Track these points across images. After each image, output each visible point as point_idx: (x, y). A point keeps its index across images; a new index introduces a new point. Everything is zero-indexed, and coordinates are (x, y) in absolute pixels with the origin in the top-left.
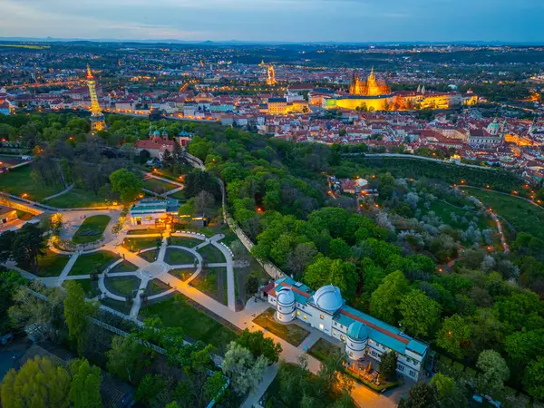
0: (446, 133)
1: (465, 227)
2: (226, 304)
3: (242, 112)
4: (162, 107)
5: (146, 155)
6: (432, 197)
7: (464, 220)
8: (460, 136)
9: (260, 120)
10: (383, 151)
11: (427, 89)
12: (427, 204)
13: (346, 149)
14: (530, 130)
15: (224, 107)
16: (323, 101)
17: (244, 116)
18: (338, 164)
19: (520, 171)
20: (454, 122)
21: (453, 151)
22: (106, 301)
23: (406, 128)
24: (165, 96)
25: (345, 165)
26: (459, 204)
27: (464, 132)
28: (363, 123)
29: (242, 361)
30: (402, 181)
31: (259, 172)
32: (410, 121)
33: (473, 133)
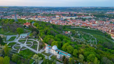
0: (88, 23)
1: (89, 40)
2: (36, 50)
3: (47, 19)
4: (31, 19)
5: (25, 26)
6: (83, 35)
7: (89, 39)
8: (90, 24)
9: (51, 21)
10: (74, 26)
11: (84, 15)
12: (82, 36)
13: (67, 26)
14: (104, 23)
15: (43, 19)
16: (64, 17)
17: (47, 20)
18: (65, 29)
19: (102, 30)
20: (90, 21)
21: (89, 27)
22: (14, 50)
23: (80, 22)
24: (31, 17)
25: (66, 29)
26: (88, 36)
27: (91, 23)
28: (71, 21)
29: (37, 57)
30: (77, 32)
31: (47, 28)
32: (81, 21)
33: (93, 23)
